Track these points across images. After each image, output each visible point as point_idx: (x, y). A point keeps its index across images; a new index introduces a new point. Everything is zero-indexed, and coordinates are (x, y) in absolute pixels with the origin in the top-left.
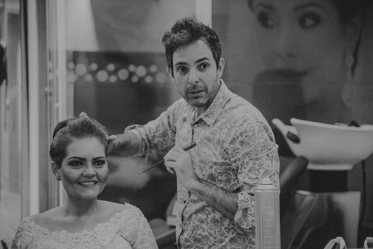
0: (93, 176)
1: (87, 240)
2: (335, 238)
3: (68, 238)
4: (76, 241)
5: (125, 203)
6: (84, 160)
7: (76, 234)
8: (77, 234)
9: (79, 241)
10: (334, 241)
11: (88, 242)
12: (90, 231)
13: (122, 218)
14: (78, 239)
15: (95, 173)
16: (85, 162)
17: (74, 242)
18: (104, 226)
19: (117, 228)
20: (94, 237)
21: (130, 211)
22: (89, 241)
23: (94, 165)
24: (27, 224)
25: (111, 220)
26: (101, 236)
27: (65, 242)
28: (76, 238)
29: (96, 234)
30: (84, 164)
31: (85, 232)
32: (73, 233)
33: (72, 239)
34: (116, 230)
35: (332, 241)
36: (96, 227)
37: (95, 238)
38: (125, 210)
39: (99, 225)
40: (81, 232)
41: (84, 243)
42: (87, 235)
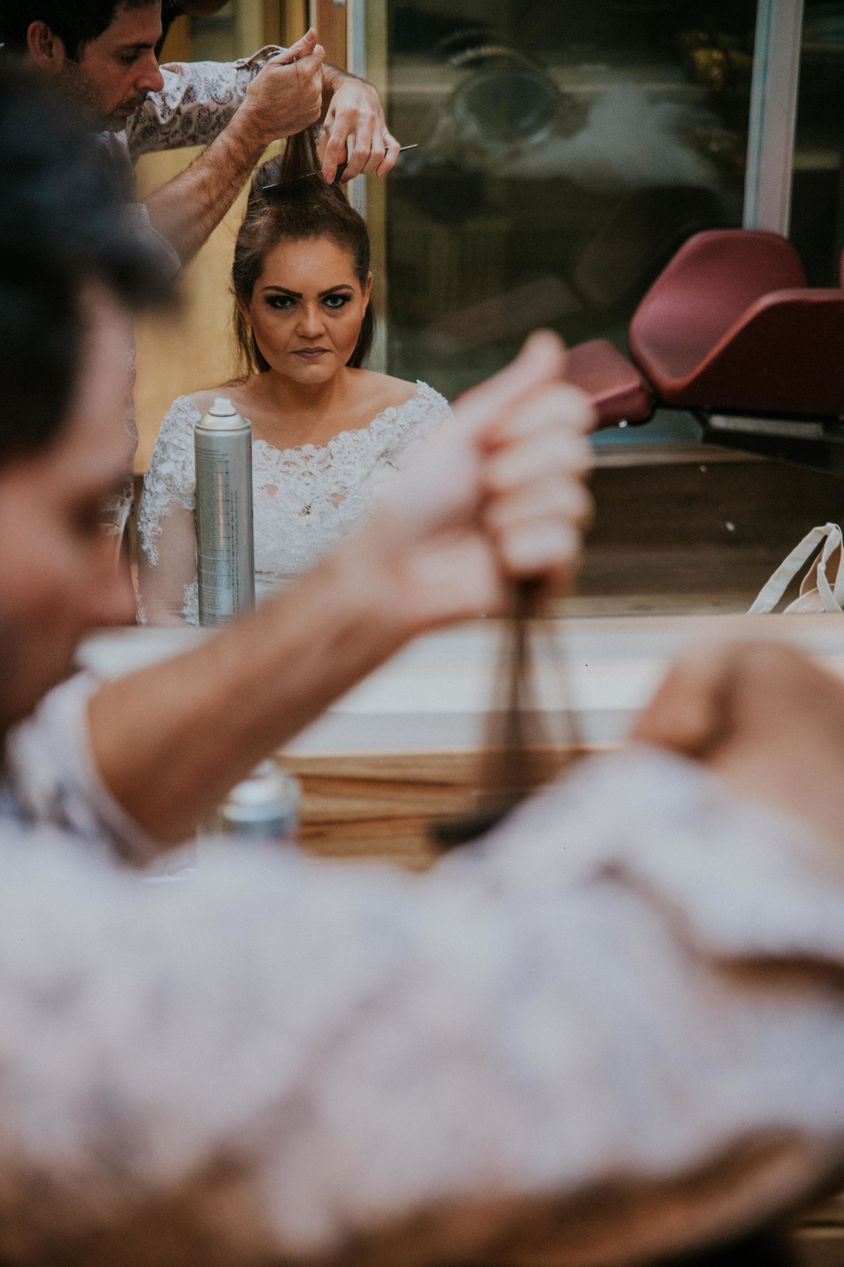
0: (320, 336)
1: (310, 469)
2: (823, 524)
3: (269, 459)
4: (287, 468)
5: (418, 381)
6: (300, 296)
7: (287, 452)
8: (289, 454)
9: (292, 468)
10: (820, 531)
11: (311, 474)
12: (318, 448)
13: (399, 422)
14: (289, 466)
15: (322, 330)
16: (300, 300)
17: (281, 471)
18: (355, 438)
19: (381, 447)
20: (326, 465)
21: (420, 406)
22: (314, 471)
23: (324, 306)
24: (184, 416)
25: (373, 424)
26: (343, 463)
27: (261, 467)
28: (286, 463)
29: (332, 457)
30: (298, 305)
31: (308, 448)
32: (282, 449)
33: (277, 464)
34: (378, 451)
35: (815, 531)
36: (335, 440)
37: (328, 468)
38: (410, 402)
39: (344, 435)
40: (300, 449)
41: (303, 474)
42: (311, 456)
